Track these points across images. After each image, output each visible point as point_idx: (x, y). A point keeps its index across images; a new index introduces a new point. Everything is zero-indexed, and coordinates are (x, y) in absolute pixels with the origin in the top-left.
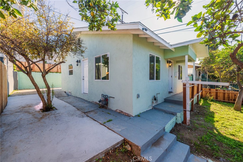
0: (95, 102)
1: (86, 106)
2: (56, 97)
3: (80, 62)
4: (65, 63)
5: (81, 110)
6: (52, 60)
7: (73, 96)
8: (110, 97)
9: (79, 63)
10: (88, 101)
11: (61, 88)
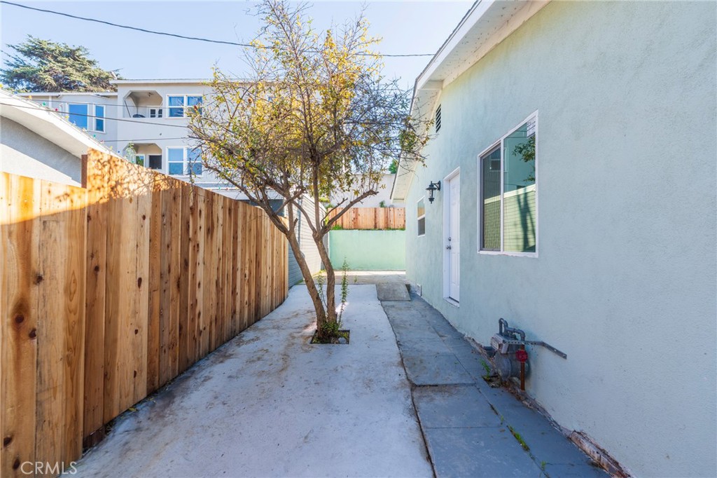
0: (478, 345)
1: (437, 355)
2: (379, 300)
3: (439, 189)
4: (375, 193)
5: (410, 368)
6: (349, 191)
7: (424, 301)
8: (543, 344)
9: (436, 192)
10: (459, 331)
11: (404, 273)
